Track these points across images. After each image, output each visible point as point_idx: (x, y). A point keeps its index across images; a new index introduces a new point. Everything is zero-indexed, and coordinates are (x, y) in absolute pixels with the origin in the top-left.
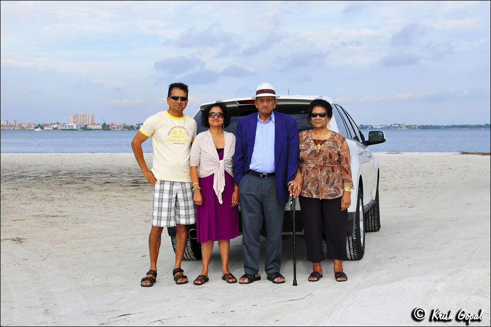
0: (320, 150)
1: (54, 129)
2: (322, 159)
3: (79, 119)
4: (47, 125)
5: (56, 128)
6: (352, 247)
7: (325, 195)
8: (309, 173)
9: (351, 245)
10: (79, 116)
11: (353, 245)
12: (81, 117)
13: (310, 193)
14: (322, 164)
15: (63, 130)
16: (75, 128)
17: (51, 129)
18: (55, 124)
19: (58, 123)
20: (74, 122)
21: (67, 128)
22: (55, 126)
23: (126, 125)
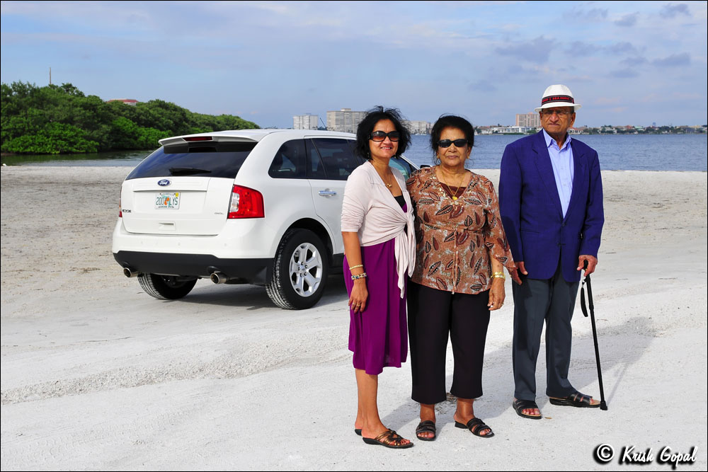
0: (459, 207)
1: (493, 133)
2: (463, 222)
3: (527, 120)
4: (485, 128)
5: (496, 132)
7: (468, 285)
8: (441, 246)
10: (527, 116)
12: (529, 117)
13: (443, 282)
14: (462, 231)
15: (505, 134)
16: (520, 131)
17: (490, 132)
18: (495, 127)
19: (499, 126)
20: (521, 125)
21: (511, 132)
22: (495, 129)
23: (588, 127)
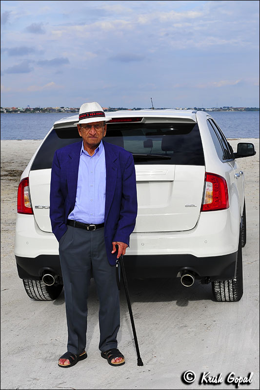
6: (232, 290)
9: (231, 287)
11: (233, 287)
